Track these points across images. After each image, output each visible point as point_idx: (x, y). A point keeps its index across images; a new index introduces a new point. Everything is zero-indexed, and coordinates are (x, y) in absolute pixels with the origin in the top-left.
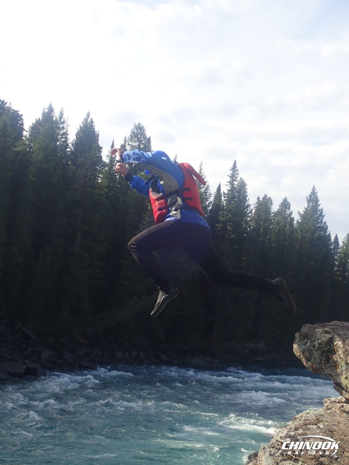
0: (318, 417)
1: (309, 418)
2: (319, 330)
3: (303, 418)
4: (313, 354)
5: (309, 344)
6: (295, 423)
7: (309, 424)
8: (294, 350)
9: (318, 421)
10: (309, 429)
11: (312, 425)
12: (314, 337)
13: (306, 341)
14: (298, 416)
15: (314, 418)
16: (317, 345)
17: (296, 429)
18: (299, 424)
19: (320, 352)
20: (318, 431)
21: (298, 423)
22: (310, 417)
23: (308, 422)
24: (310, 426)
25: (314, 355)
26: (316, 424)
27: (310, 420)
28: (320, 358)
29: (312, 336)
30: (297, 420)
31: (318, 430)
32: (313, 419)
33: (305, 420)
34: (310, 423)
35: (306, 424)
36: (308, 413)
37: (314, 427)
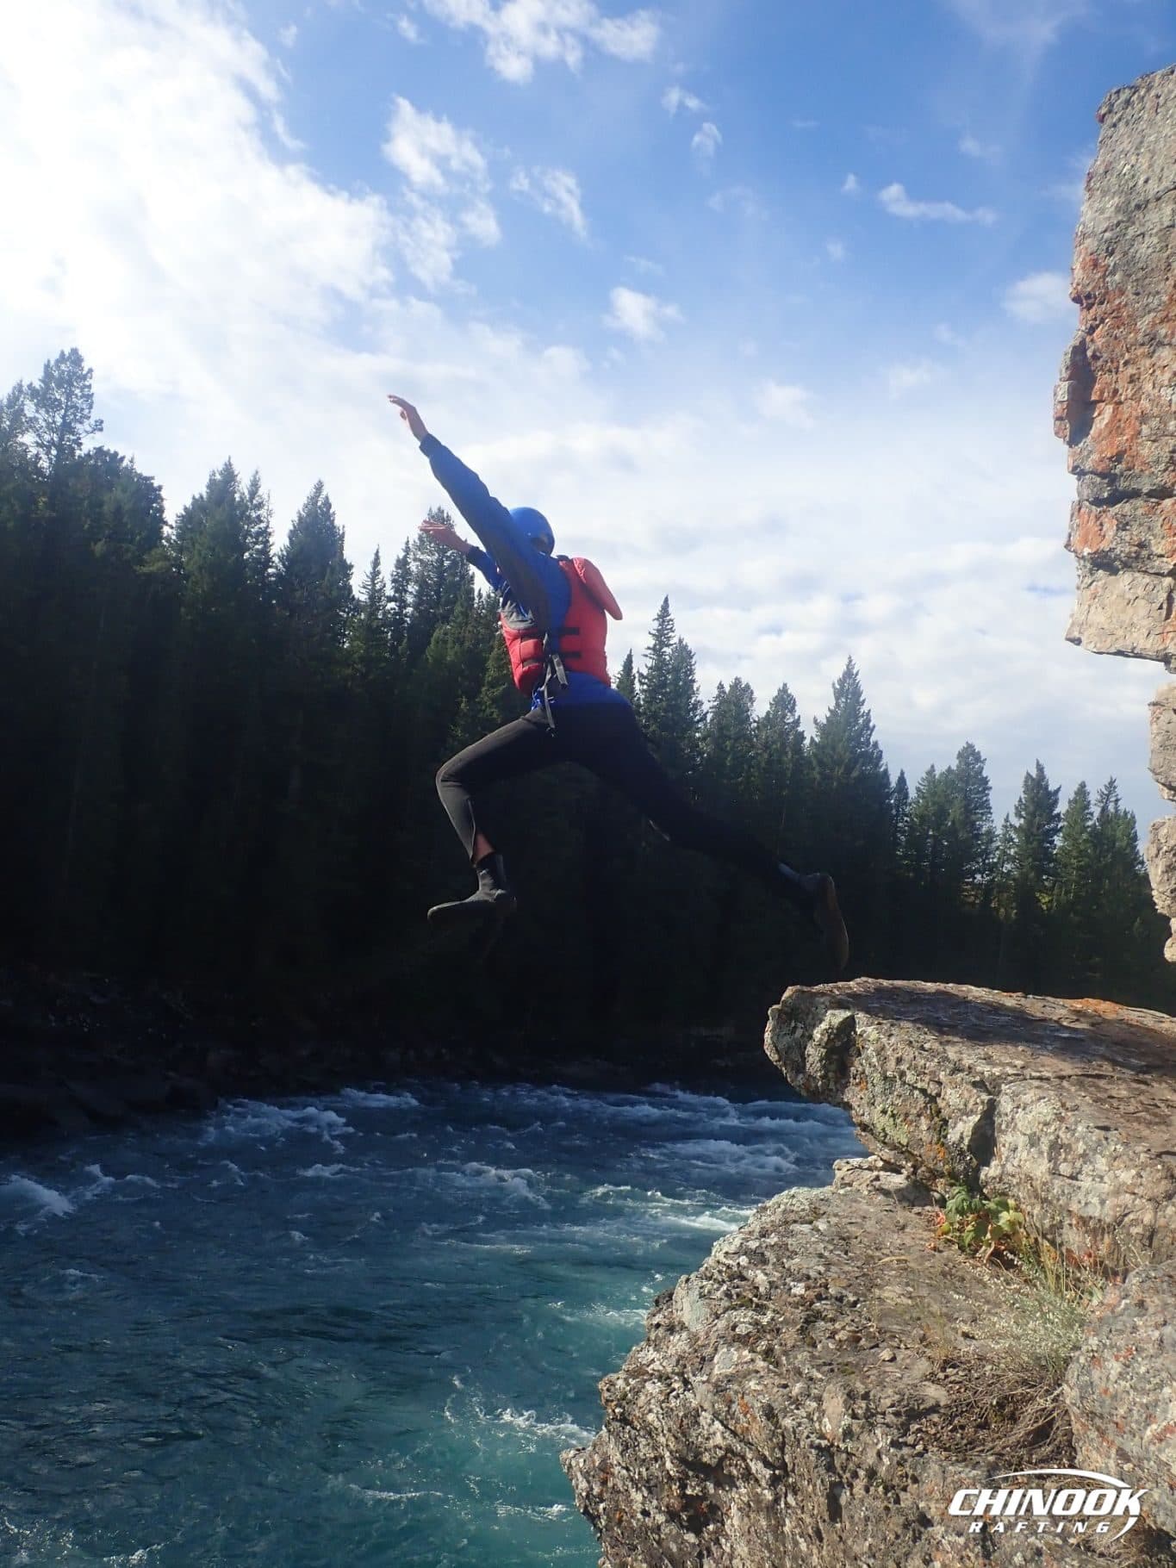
0: (817, 1205)
1: (795, 1208)
2: (822, 1000)
3: (782, 1207)
4: (809, 1055)
5: (799, 1033)
6: (763, 1218)
7: (795, 1222)
8: (765, 1047)
9: (816, 1213)
10: (792, 1234)
11: (802, 1223)
12: (810, 1017)
13: (793, 1024)
14: (769, 1203)
15: (807, 1207)
16: (819, 1036)
17: (764, 1234)
18: (772, 1221)
19: (824, 1051)
20: (813, 1239)
21: (768, 1220)
22: (798, 1204)
23: (792, 1217)
24: (797, 1227)
25: (811, 1059)
26: (811, 1222)
27: (797, 1212)
28: (824, 1067)
29: (808, 1014)
30: (768, 1212)
31: (813, 1236)
32: (803, 1210)
33: (784, 1211)
34: (797, 1218)
35: (786, 1223)
36: (793, 1196)
37: (806, 1228)
